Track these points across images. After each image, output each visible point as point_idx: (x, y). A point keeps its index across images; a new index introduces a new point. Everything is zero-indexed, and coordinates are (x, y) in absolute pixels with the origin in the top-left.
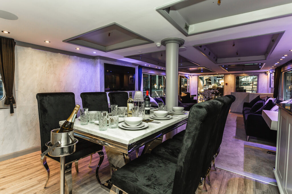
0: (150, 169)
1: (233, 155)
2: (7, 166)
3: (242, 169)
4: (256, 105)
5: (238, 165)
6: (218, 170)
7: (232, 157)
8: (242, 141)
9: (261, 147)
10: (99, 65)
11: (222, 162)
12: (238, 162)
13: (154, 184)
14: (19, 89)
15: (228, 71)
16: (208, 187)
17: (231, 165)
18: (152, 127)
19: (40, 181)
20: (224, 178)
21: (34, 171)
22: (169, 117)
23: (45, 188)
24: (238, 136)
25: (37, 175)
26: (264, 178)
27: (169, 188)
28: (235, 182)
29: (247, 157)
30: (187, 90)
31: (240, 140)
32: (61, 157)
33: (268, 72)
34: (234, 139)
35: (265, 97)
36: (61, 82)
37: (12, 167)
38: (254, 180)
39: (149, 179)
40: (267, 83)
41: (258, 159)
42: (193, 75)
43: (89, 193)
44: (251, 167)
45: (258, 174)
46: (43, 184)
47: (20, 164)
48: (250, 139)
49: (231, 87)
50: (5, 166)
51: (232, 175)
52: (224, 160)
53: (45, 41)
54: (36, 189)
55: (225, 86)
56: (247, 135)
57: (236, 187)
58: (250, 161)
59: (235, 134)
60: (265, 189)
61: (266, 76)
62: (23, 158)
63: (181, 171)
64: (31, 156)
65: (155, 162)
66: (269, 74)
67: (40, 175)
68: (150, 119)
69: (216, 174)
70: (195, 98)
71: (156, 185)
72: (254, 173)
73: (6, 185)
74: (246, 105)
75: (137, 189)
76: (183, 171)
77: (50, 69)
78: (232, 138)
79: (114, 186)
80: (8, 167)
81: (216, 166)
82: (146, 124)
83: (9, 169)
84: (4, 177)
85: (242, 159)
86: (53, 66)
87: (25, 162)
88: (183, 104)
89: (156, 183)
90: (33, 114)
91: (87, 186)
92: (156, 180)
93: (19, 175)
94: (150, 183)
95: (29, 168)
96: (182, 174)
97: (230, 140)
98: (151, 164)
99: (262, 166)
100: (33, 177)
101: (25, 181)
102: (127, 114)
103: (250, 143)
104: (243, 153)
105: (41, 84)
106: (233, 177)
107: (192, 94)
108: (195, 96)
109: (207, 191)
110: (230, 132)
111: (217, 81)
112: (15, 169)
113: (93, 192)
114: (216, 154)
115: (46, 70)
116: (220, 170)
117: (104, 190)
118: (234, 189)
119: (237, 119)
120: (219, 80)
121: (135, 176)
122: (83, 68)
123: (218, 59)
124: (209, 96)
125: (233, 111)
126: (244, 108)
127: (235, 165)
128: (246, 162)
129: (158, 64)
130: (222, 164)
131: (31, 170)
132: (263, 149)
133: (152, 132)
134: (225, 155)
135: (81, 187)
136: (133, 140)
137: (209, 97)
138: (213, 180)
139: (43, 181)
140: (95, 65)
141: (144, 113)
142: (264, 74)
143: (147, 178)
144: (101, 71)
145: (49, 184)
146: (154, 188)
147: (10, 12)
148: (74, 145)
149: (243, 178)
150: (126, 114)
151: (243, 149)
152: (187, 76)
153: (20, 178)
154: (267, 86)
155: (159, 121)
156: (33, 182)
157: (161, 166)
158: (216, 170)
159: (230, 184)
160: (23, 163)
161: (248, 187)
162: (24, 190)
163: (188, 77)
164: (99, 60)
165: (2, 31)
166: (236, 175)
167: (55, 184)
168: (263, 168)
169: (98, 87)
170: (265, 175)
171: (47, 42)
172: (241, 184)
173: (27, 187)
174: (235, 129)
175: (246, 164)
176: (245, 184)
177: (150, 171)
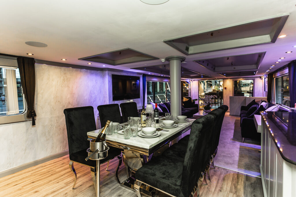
0: (163, 167)
1: (229, 155)
2: (31, 174)
3: (237, 167)
4: (251, 109)
5: (233, 164)
6: (216, 168)
7: (229, 157)
8: (238, 142)
9: (254, 147)
10: (107, 76)
11: (221, 162)
12: (234, 161)
13: (168, 177)
14: (38, 103)
15: (226, 77)
16: (208, 181)
17: (227, 163)
18: (163, 135)
19: (67, 184)
20: (221, 174)
21: (58, 176)
22: (175, 126)
23: (73, 189)
24: (235, 138)
25: (62, 179)
26: (253, 173)
27: (178, 179)
28: (230, 177)
29: (241, 156)
30: (188, 94)
31: (236, 142)
32: (97, 160)
33: (263, 77)
34: (232, 141)
35: (259, 101)
36: (74, 94)
37: (37, 174)
38: (245, 175)
39: (164, 174)
40: (263, 87)
41: (250, 157)
42: (194, 80)
43: (112, 190)
44: (244, 165)
45: (249, 170)
46: (71, 186)
47: (43, 171)
48: (245, 140)
49: (230, 91)
50: (30, 174)
51: (227, 172)
52: (221, 160)
53: (62, 59)
54: (66, 190)
55: (224, 90)
56: (243, 137)
57: (230, 180)
58: (243, 160)
59: (232, 137)
60: (253, 181)
61: (261, 80)
62: (43, 166)
63: (187, 165)
64: (50, 163)
65: (166, 162)
66: (263, 79)
67: (65, 179)
68: (160, 128)
69: (215, 171)
70: (196, 102)
71: (169, 177)
72: (246, 169)
73: (38, 188)
74: (243, 108)
75: (156, 181)
76: (188, 165)
77: (64, 83)
78: (230, 140)
79: (137, 180)
80: (33, 174)
81: (215, 164)
82: (159, 133)
83: (34, 175)
84: (33, 182)
85: (237, 158)
86: (67, 80)
87: (47, 169)
88: (185, 109)
89: (169, 176)
90: (50, 125)
91: (109, 186)
92: (169, 174)
93: (46, 180)
94: (165, 176)
95: (52, 173)
96: (188, 167)
97: (228, 142)
98: (164, 164)
99: (253, 163)
100: (59, 181)
101: (53, 184)
102: (141, 123)
103: (245, 144)
104: (238, 153)
105: (57, 97)
106: (229, 173)
107: (193, 98)
108: (197, 100)
109: (207, 184)
110: (228, 135)
111: (218, 83)
112: (40, 175)
113: (115, 190)
114: (214, 154)
115: (61, 84)
116: (218, 168)
117: (124, 188)
118: (229, 182)
119: (235, 122)
120: (219, 82)
121: (153, 172)
122: (93, 80)
123: (216, 68)
124: (209, 101)
125: (232, 114)
126: (242, 111)
127: (231, 163)
128: (240, 160)
129: (161, 72)
130: (220, 163)
131: (55, 175)
132: (255, 149)
133: (164, 139)
134: (223, 155)
135: (103, 187)
136: (152, 145)
137: (209, 103)
138: (212, 176)
139: (69, 183)
140: (103, 77)
141: (155, 123)
142: (259, 78)
143: (162, 173)
144: (109, 82)
145: (76, 186)
146: (168, 180)
147: (41, 42)
148: (106, 151)
149: (237, 173)
150: (139, 124)
151: (238, 150)
152: (188, 81)
153: (48, 183)
154: (263, 90)
155: (168, 130)
156: (61, 184)
157: (171, 165)
158: (215, 168)
159: (225, 179)
160: (45, 170)
161: (240, 180)
162: (56, 191)
163: (189, 83)
164: (107, 72)
165: (27, 54)
166: (231, 171)
167: (81, 185)
168: (254, 165)
169: (107, 97)
170: (255, 170)
171: (64, 60)
172: (235, 178)
173: (58, 189)
174: (233, 131)
175: (240, 163)
176: (238, 178)
177: (164, 168)
